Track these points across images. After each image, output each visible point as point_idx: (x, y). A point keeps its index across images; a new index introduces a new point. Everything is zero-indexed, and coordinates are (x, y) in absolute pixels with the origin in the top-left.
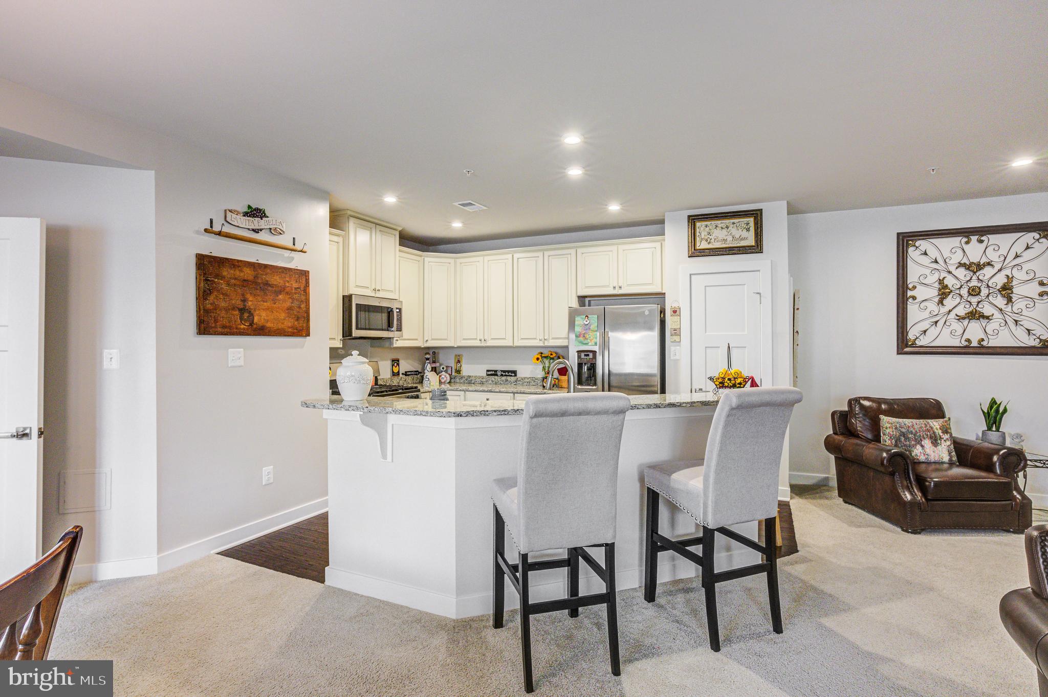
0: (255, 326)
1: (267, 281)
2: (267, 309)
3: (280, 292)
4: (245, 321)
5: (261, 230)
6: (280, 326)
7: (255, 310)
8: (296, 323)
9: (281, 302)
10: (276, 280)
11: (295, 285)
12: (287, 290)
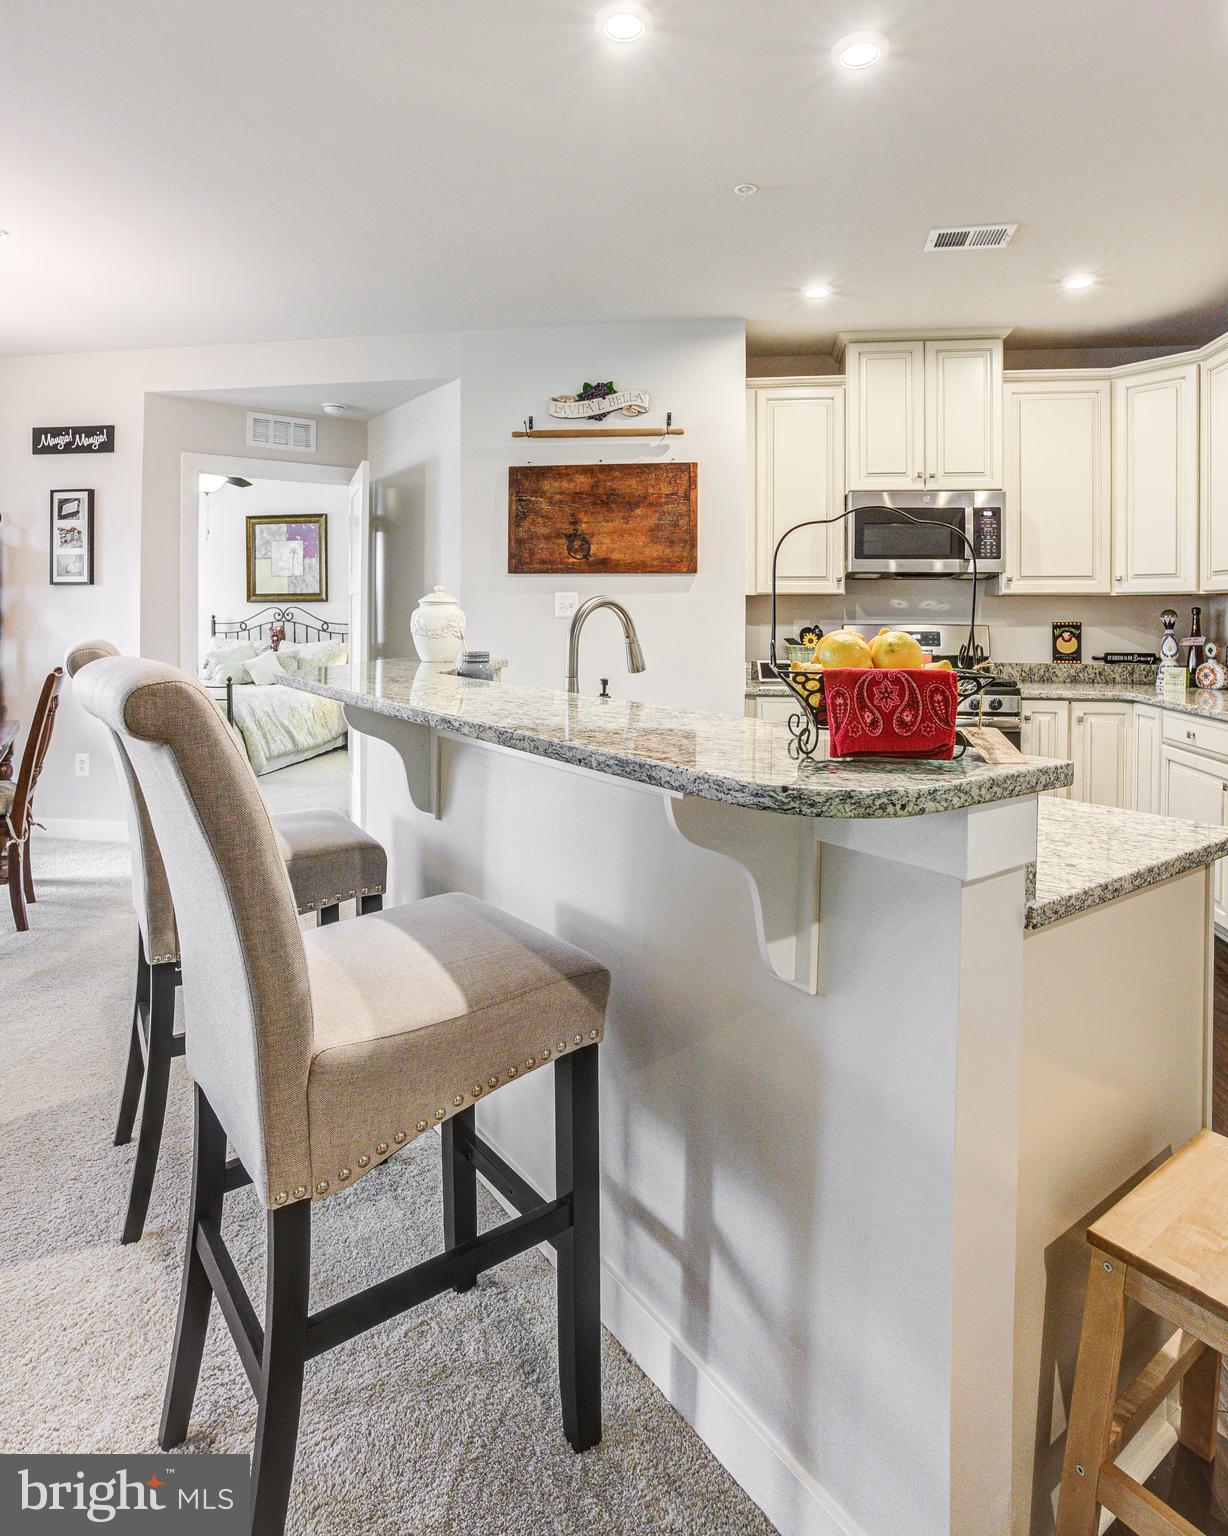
0: (591, 559)
1: (614, 490)
2: (611, 533)
3: (637, 505)
4: (576, 551)
5: (604, 415)
6: (639, 558)
7: (592, 535)
8: (668, 551)
9: (639, 519)
10: (632, 486)
11: (666, 489)
12: (651, 499)
